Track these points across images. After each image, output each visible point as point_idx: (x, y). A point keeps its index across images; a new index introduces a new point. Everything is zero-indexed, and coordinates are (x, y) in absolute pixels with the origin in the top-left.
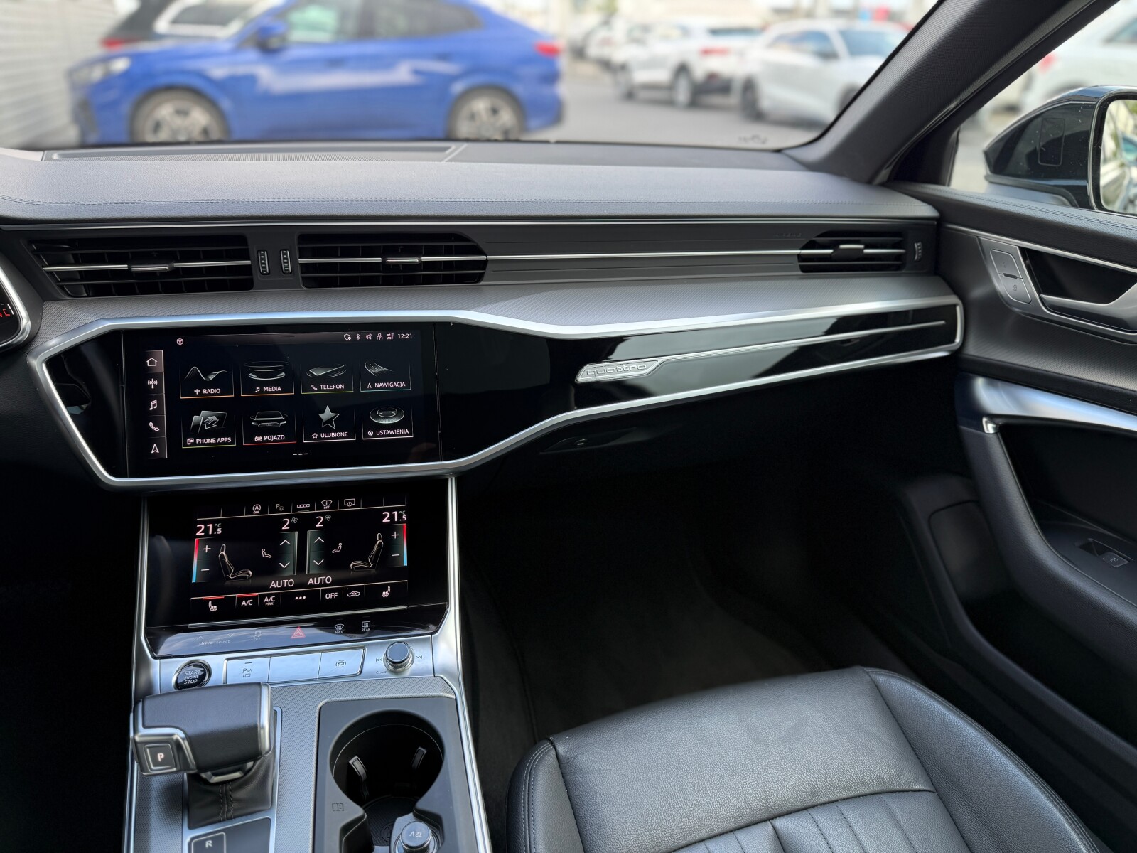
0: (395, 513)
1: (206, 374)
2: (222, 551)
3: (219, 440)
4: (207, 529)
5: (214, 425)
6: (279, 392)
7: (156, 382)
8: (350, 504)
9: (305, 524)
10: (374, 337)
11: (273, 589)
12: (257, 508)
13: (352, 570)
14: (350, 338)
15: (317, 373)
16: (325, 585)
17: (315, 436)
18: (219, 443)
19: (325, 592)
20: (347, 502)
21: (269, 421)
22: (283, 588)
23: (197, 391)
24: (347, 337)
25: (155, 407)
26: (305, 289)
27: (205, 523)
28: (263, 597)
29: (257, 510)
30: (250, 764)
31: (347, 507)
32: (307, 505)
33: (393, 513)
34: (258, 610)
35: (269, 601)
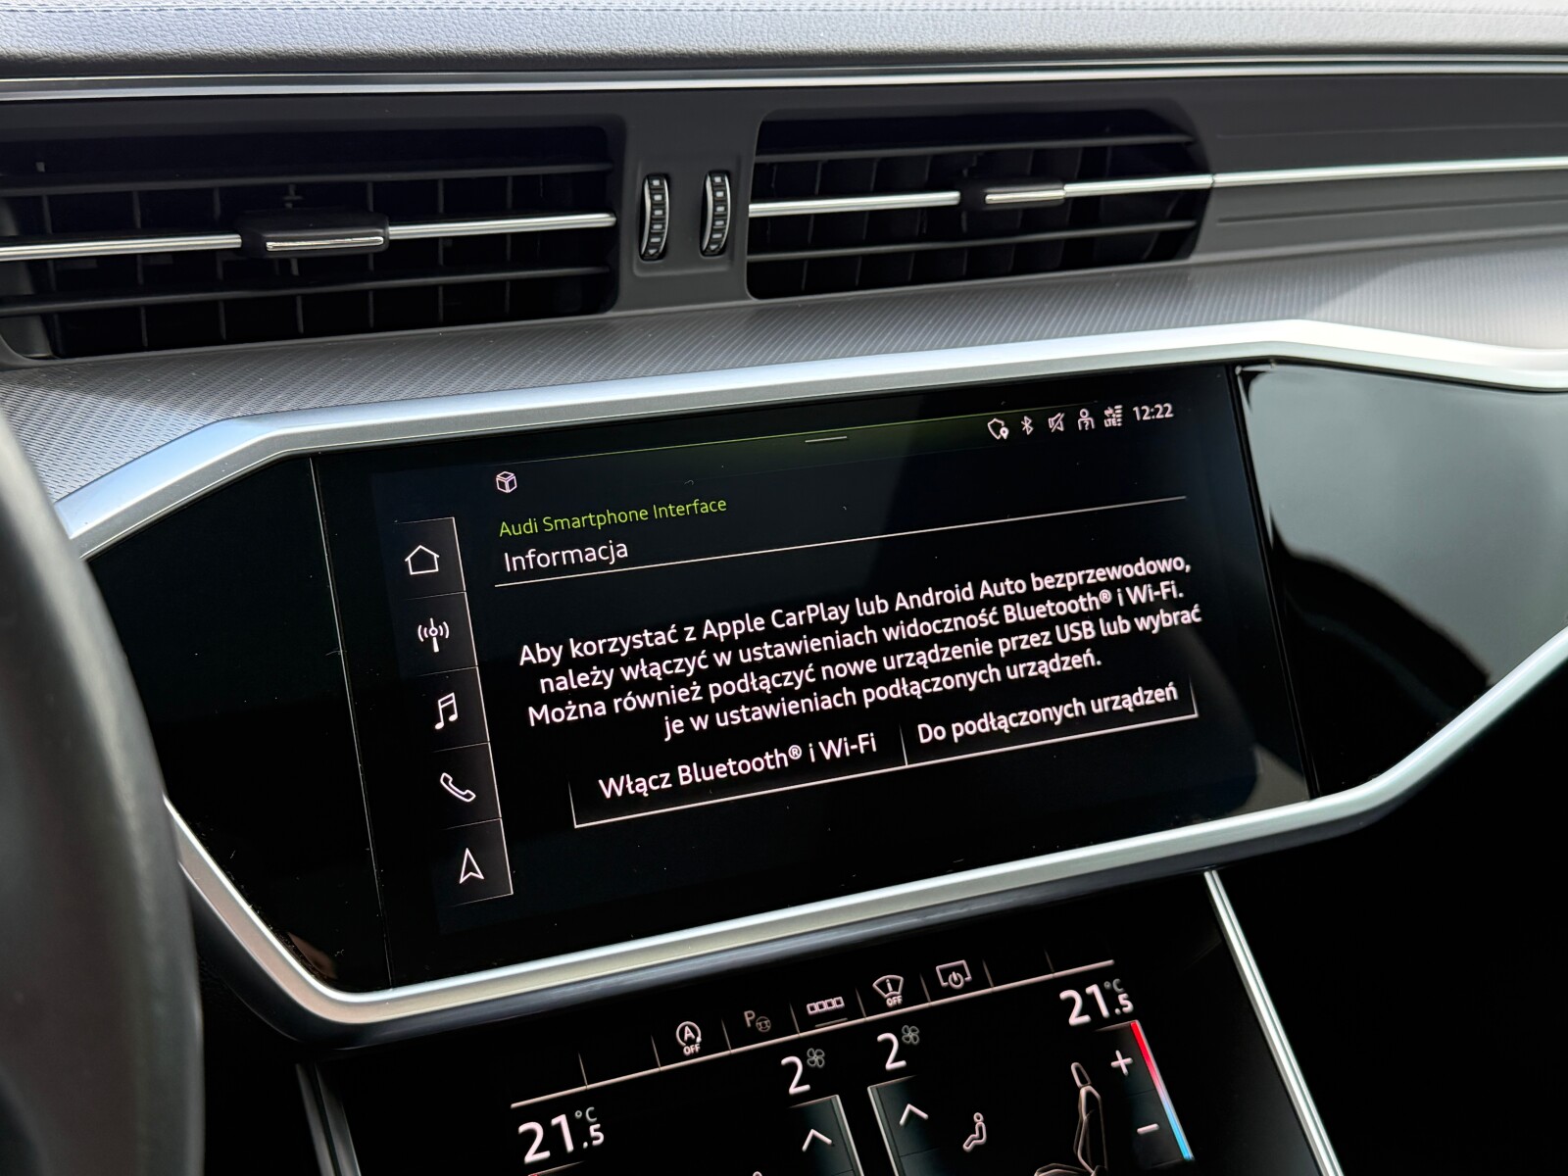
0: (1095, 990)
4: (553, 1138)
7: (445, 630)
8: (956, 978)
9: (851, 1066)
10: (1067, 424)
12: (688, 1034)
14: (1004, 433)
20: (946, 973)
24: (996, 427)
25: (453, 718)
26: (754, 301)
27: (543, 1114)
29: (691, 1042)
31: (951, 992)
32: (836, 1003)
33: (1089, 990)
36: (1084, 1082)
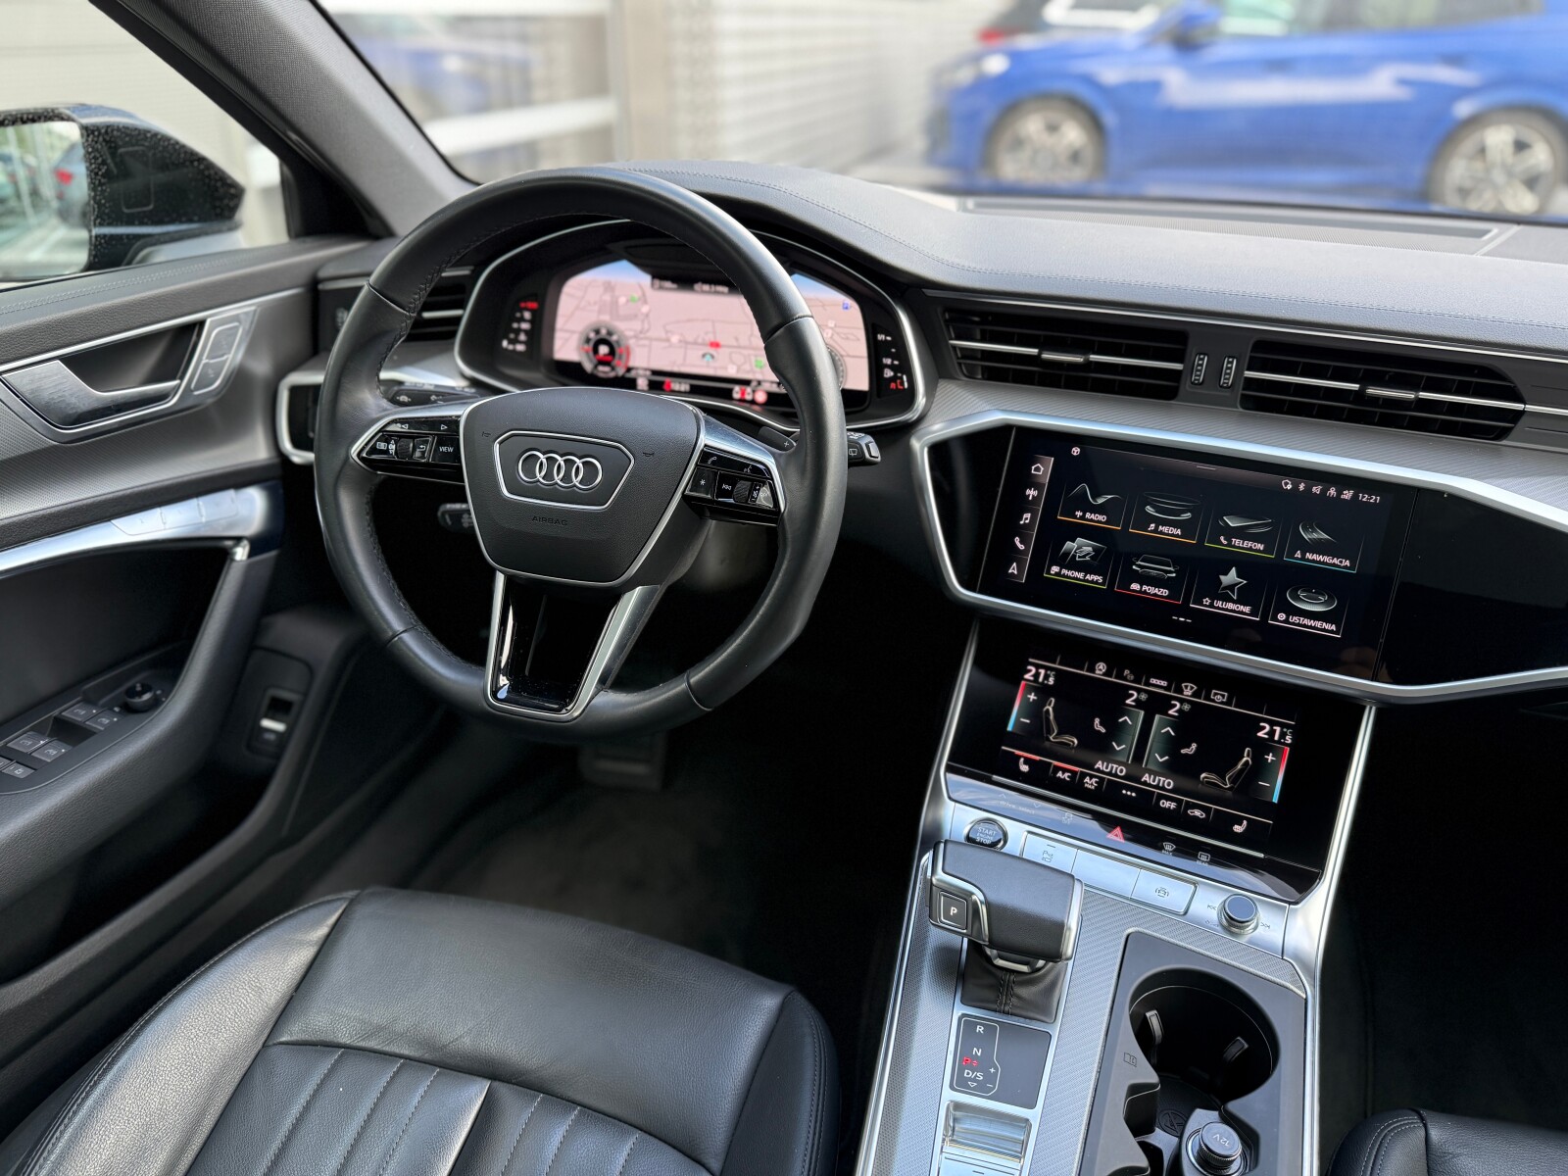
0: (1278, 729)
1: (1095, 496)
2: (1050, 705)
3: (1088, 577)
4: (1037, 675)
5: (1087, 558)
6: (1177, 536)
8: (1219, 698)
9: (1155, 705)
10: (1324, 491)
11: (1098, 770)
12: (1101, 667)
13: (1202, 783)
14: (1290, 487)
15: (1232, 522)
16: (1163, 788)
17: (1207, 601)
18: (1087, 581)
19: (1161, 797)
20: (1216, 694)
21: (1154, 569)
22: (1110, 774)
23: (1079, 514)
24: (1286, 484)
25: (1027, 521)
26: (1241, 410)
27: (1038, 667)
28: (1084, 776)
29: (1100, 670)
30: (1041, 963)
31: (1213, 701)
32: (1164, 683)
33: (1275, 728)
34: (1074, 788)
35: (1090, 783)
36: (1248, 756)
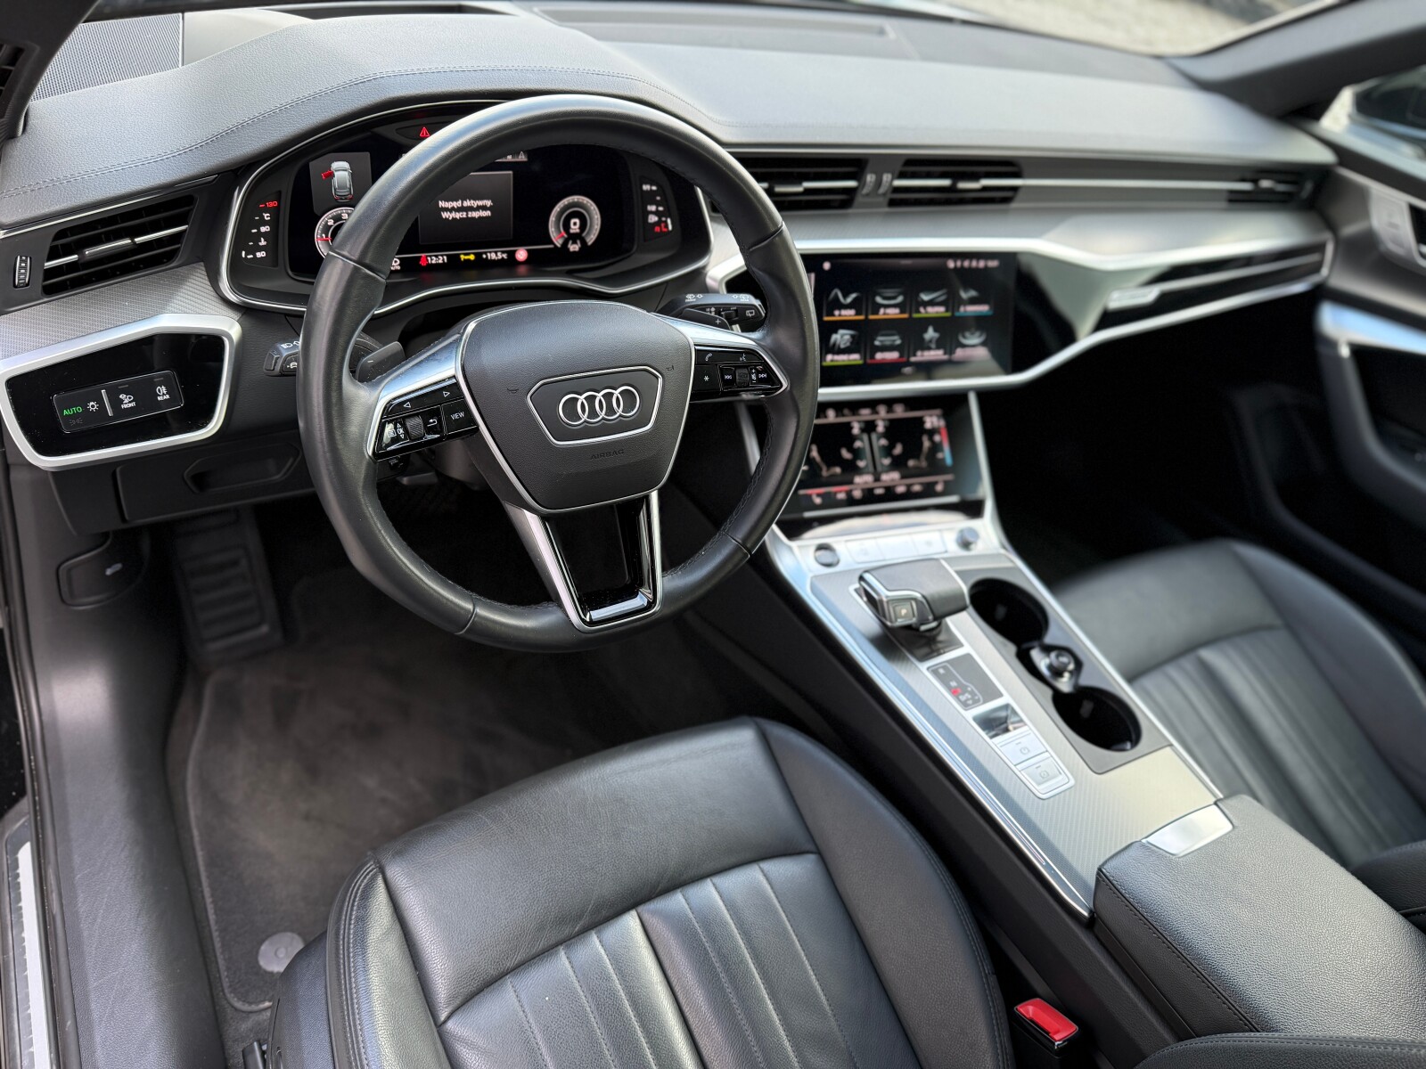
0: (935, 419)
1: (845, 296)
2: (814, 452)
3: (850, 357)
5: (848, 344)
6: (897, 314)
8: (899, 412)
9: (869, 428)
11: (857, 484)
12: (831, 414)
13: (912, 468)
16: (895, 480)
17: (919, 354)
18: (851, 360)
19: (896, 486)
20: (897, 409)
21: (888, 340)
22: (864, 483)
23: (837, 312)
24: (950, 265)
28: (851, 491)
31: (897, 414)
32: (866, 412)
34: (851, 501)
35: (857, 494)
36: (927, 442)
